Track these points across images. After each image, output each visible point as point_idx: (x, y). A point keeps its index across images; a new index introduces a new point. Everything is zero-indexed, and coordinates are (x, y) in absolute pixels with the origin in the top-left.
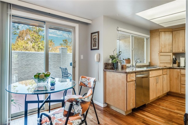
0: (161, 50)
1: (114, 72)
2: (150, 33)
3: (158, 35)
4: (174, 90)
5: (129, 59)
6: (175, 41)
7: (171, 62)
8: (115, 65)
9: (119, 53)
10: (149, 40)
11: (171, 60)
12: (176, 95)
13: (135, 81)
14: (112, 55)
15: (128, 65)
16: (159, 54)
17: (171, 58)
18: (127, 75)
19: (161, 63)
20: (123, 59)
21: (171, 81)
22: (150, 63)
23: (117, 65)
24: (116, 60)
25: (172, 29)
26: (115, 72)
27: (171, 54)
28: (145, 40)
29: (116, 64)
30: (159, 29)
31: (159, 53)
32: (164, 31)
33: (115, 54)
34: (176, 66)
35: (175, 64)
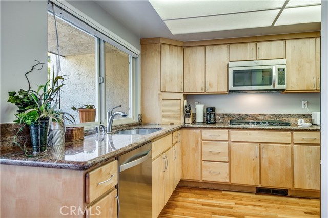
0: (164, 87)
1: (27, 165)
2: (142, 44)
3: (157, 52)
4: (189, 177)
5: (91, 107)
6: (189, 68)
7: (182, 113)
8: (33, 131)
9: (54, 83)
10: (139, 60)
11: (182, 110)
12: (192, 185)
13: (116, 187)
14: (21, 92)
15: (87, 126)
16: (159, 95)
17: (182, 106)
18: (86, 177)
19: (164, 116)
20: (74, 108)
21: (184, 157)
22: (142, 117)
23: (44, 134)
24: (40, 112)
25: (184, 43)
26: (33, 165)
27: (181, 96)
28: (131, 60)
29: (36, 127)
30: (160, 37)
31: (159, 92)
32: (170, 45)
33: (35, 88)
34: (189, 121)
35: (188, 119)
